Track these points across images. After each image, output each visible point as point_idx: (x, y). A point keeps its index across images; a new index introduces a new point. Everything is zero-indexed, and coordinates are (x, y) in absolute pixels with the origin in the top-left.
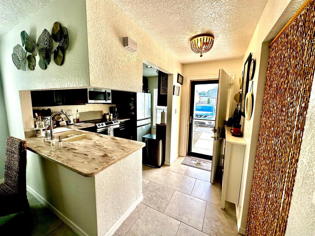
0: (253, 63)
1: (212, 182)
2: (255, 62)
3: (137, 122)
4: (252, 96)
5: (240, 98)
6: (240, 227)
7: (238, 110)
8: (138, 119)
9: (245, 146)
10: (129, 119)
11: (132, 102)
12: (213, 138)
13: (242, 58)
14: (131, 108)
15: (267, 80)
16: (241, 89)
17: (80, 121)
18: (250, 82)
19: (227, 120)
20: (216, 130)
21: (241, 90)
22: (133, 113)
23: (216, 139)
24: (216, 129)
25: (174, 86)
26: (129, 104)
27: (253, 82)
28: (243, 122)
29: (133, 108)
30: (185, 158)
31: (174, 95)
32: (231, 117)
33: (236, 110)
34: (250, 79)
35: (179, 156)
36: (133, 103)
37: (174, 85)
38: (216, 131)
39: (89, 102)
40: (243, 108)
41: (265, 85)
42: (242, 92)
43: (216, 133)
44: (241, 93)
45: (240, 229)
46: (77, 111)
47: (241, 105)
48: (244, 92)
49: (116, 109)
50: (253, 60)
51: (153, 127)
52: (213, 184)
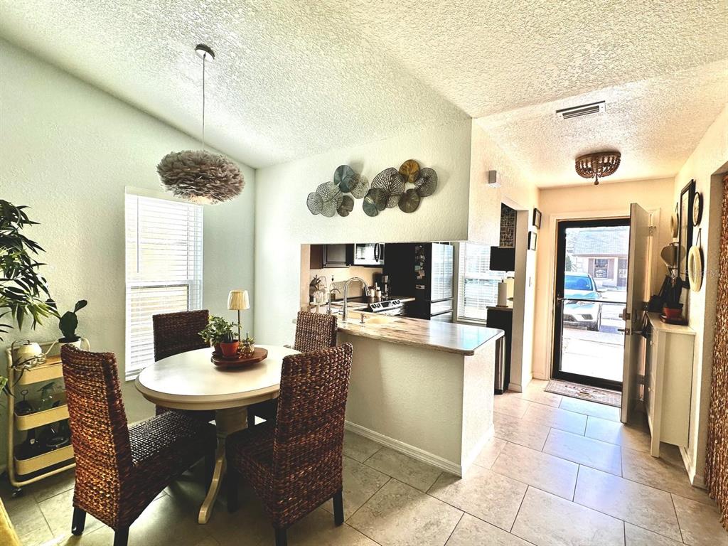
0: (698, 199)
1: (625, 420)
2: (701, 197)
3: (432, 304)
4: (701, 251)
5: (674, 255)
6: (695, 474)
7: (671, 279)
8: (433, 299)
9: (694, 336)
10: (414, 299)
11: (422, 264)
12: (622, 330)
13: (672, 179)
14: (418, 277)
15: (723, 229)
16: (675, 236)
17: (336, 298)
18: (696, 230)
19: (647, 299)
20: (629, 314)
21: (677, 240)
22: (423, 287)
23: (629, 332)
24: (628, 312)
25: (530, 233)
26: (414, 268)
27: (700, 229)
28: (685, 298)
29: (422, 275)
30: (548, 382)
31: (529, 248)
32: (657, 295)
33: (668, 279)
34: (695, 224)
35: (533, 378)
36: (423, 266)
37: (529, 231)
38: (629, 316)
39: (355, 263)
40: (685, 272)
41: (721, 236)
42: (680, 243)
43: (630, 322)
44: (677, 245)
45: (695, 478)
46: (333, 279)
47: (679, 269)
48: (684, 244)
49: (387, 277)
50: (697, 195)
51: (458, 320)
52: (626, 424)
